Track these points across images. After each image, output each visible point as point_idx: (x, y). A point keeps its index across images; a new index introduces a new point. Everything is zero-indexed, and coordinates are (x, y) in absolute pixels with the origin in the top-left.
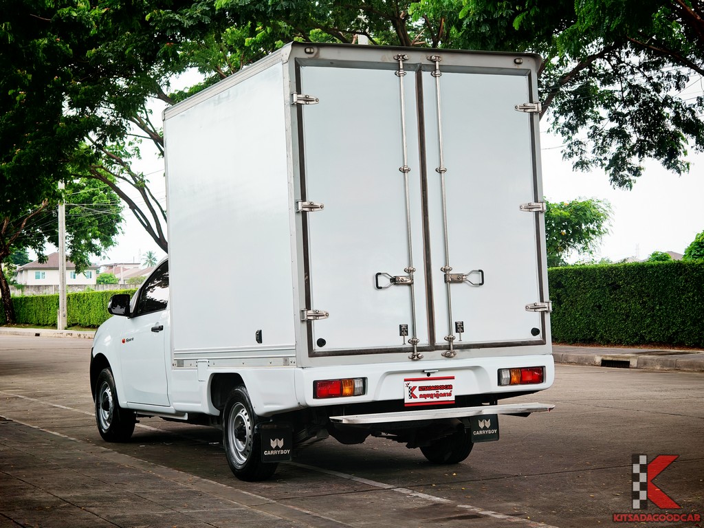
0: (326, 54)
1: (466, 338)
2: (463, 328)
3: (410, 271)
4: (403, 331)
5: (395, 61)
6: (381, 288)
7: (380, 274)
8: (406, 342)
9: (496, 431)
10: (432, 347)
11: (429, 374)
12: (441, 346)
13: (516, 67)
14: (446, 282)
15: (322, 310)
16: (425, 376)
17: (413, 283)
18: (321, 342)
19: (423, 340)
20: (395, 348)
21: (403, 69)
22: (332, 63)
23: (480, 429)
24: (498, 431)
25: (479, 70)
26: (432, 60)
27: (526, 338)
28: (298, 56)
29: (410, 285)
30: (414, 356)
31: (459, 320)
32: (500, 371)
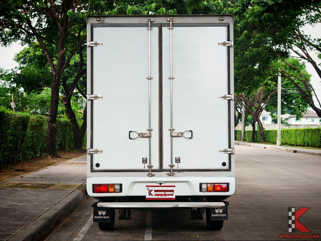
0: (108, 20)
1: (181, 166)
2: (180, 161)
3: (150, 130)
4: (144, 161)
5: (147, 23)
6: (131, 139)
7: (131, 131)
8: (146, 167)
9: (225, 215)
10: (161, 170)
11: (160, 184)
12: (166, 169)
13: (220, 22)
14: (171, 136)
15: (99, 149)
16: (159, 185)
17: (151, 137)
18: (98, 165)
19: (156, 166)
20: (139, 170)
21: (150, 26)
22: (110, 25)
23: (216, 213)
24: (227, 215)
25: (197, 25)
26: (168, 21)
27: (218, 167)
28: (92, 23)
29: (149, 137)
30: (150, 174)
31: (178, 156)
32: (201, 185)
